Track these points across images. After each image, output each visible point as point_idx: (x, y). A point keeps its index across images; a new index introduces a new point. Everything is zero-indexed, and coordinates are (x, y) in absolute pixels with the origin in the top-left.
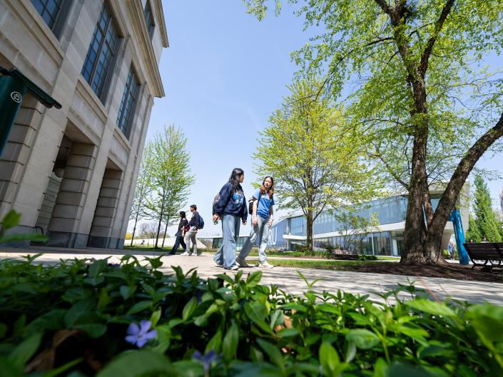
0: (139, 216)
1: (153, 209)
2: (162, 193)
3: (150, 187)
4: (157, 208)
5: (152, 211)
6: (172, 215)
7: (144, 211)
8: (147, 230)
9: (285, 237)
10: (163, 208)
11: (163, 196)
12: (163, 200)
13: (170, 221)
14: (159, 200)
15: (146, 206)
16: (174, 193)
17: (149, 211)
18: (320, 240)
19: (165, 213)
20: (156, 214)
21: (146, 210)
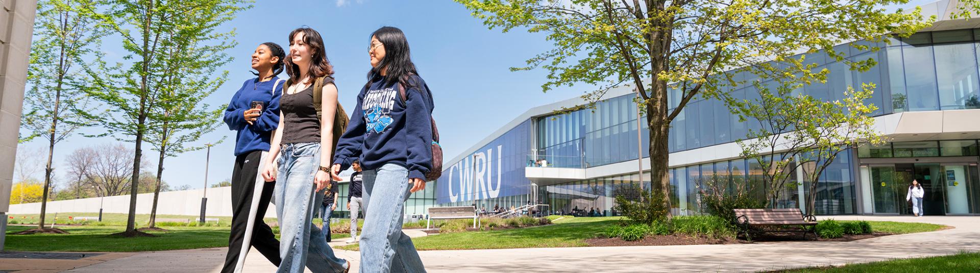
0: (60, 128)
1: (111, 99)
2: (140, 43)
3: (92, 25)
4: (123, 95)
5: (105, 105)
6: (180, 118)
7: (79, 106)
8: (93, 170)
9: (532, 172)
10: (143, 94)
11: (145, 53)
12: (143, 68)
13: (173, 138)
14: (129, 65)
15: (82, 88)
16: (184, 39)
17: (97, 107)
18: (627, 179)
19: (155, 111)
20: (121, 116)
21: (85, 102)
